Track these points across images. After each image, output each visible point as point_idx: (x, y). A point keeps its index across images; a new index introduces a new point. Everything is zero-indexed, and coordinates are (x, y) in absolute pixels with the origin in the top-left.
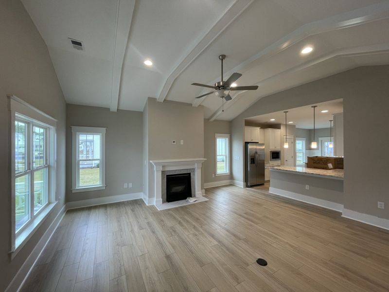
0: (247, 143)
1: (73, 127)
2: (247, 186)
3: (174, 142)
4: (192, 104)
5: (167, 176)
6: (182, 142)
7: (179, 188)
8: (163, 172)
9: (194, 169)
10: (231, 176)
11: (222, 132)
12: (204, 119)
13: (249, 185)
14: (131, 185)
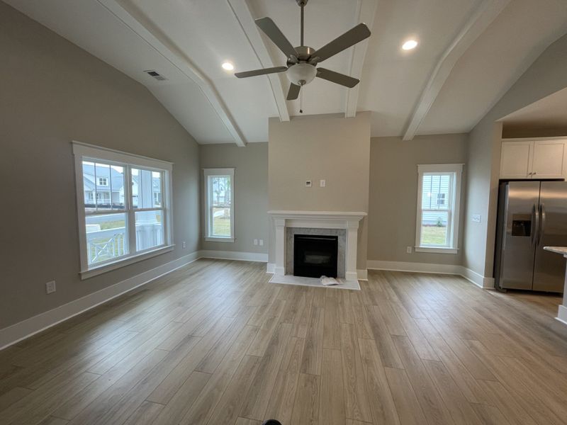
0: (503, 183)
1: (205, 170)
2: (497, 288)
3: (308, 183)
4: (342, 115)
5: (295, 235)
6: (323, 183)
7: (315, 259)
8: (288, 230)
9: (344, 232)
10: (460, 257)
11: (437, 161)
12: (371, 138)
13: (501, 286)
14: (261, 243)
